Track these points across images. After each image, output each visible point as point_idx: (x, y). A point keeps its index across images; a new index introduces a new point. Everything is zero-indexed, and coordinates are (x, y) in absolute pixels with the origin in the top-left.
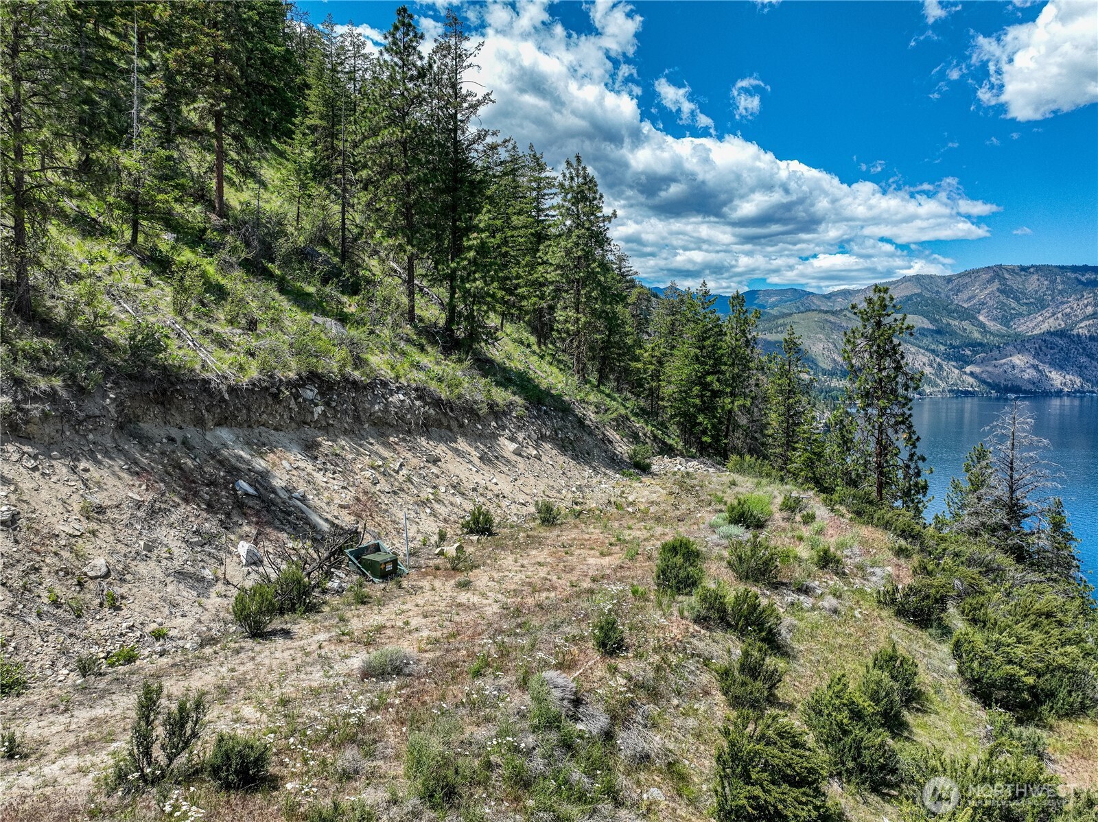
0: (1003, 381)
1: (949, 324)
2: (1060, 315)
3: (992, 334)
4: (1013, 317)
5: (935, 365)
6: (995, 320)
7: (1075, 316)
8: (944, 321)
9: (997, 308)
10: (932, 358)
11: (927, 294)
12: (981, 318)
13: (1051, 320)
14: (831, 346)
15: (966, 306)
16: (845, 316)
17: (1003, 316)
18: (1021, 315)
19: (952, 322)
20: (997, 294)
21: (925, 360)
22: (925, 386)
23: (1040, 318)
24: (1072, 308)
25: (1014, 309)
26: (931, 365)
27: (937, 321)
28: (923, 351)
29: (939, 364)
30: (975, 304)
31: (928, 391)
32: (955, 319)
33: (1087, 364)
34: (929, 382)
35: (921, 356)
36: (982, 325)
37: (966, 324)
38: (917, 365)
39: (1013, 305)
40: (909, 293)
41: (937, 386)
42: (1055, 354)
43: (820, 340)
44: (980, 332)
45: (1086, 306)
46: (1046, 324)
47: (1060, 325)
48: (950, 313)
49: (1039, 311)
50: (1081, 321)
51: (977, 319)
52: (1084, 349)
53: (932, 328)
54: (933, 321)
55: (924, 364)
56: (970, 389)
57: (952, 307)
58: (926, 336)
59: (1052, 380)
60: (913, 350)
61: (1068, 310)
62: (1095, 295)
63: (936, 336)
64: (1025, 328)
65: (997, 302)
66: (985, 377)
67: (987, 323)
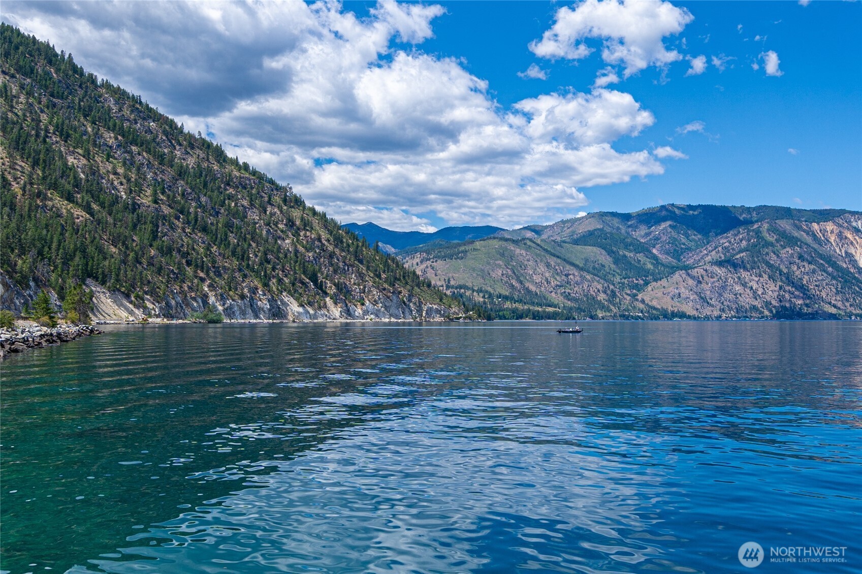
0: (670, 308)
1: (625, 256)
2: (720, 249)
3: (663, 265)
4: (683, 251)
5: (609, 292)
6: (667, 253)
7: (733, 249)
8: (621, 253)
9: (669, 243)
10: (606, 285)
11: (608, 229)
12: (654, 251)
13: (714, 253)
14: (510, 272)
15: (642, 240)
16: (525, 244)
17: (675, 250)
18: (689, 249)
19: (627, 254)
20: (669, 230)
21: (600, 287)
22: (599, 311)
23: (705, 252)
24: (730, 242)
25: (684, 244)
26: (605, 292)
27: (614, 253)
28: (598, 279)
29: (612, 291)
30: (651, 240)
31: (600, 315)
32: (631, 251)
33: (742, 291)
34: (603, 307)
35: (596, 283)
36: (655, 258)
37: (640, 256)
38: (592, 293)
39: (683, 240)
40: (591, 228)
41: (610, 310)
42: (714, 282)
43: (499, 266)
44: (652, 263)
45: (741, 241)
46: (710, 257)
47: (720, 257)
48: (626, 246)
49: (705, 245)
50: (737, 253)
51: (650, 252)
52: (739, 278)
53: (610, 259)
54: (610, 252)
55: (599, 291)
56: (640, 314)
57: (629, 240)
58: (603, 266)
59: (712, 306)
60: (589, 277)
61: (727, 244)
62: (749, 231)
63: (613, 266)
64: (692, 261)
65: (670, 238)
66: (654, 303)
67: (660, 256)
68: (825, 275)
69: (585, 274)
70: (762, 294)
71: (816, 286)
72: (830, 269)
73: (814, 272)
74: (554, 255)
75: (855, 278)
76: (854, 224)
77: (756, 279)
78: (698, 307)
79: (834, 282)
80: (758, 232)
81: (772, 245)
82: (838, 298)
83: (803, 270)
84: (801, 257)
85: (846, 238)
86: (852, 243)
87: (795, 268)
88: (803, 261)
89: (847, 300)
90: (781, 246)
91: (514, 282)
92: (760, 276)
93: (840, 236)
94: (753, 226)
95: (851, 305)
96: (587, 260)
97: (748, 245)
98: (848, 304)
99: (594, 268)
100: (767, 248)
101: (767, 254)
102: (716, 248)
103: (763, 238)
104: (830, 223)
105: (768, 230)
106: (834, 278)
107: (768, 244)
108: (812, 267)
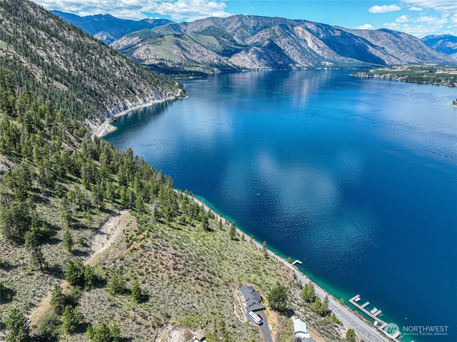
0: (241, 65)
1: (223, 41)
2: (260, 38)
3: (238, 45)
4: (245, 37)
5: (218, 59)
6: (239, 38)
7: (264, 38)
8: (222, 39)
9: (240, 33)
10: (217, 56)
11: (216, 26)
12: (235, 38)
13: (257, 39)
15: (229, 32)
17: (242, 37)
18: (248, 36)
20: (240, 27)
21: (215, 57)
23: (254, 38)
24: (263, 35)
25: (246, 34)
27: (219, 39)
28: (213, 53)
29: (220, 59)
30: (232, 32)
31: (216, 70)
32: (226, 38)
34: (216, 66)
35: (213, 55)
36: (235, 41)
38: (212, 59)
39: (246, 32)
40: (209, 25)
41: (219, 67)
43: (175, 49)
44: (234, 44)
45: (268, 35)
47: (259, 42)
48: (224, 36)
49: (254, 35)
51: (233, 38)
52: (266, 52)
53: (218, 42)
54: (218, 39)
55: (214, 59)
56: (230, 68)
57: (225, 33)
58: (215, 45)
59: (256, 64)
60: (210, 52)
61: (262, 36)
62: (271, 30)
63: (219, 45)
64: (249, 42)
65: (240, 31)
66: (235, 63)
67: (237, 40)
68: (296, 50)
69: (209, 51)
70: (274, 59)
71: (293, 55)
72: (298, 48)
73: (293, 49)
74: (196, 42)
75: (307, 51)
76: (308, 27)
77: (272, 52)
78: (251, 65)
79: (299, 53)
80: (274, 31)
81: (279, 37)
82: (300, 60)
83: (289, 48)
84: (288, 43)
85: (305, 33)
86: (307, 36)
87: (286, 48)
88: (289, 44)
89: (303, 61)
90: (282, 37)
91: (182, 56)
92: (274, 51)
93: (303, 32)
94: (272, 28)
95: (304, 63)
96: (209, 43)
97: (270, 37)
98: (303, 62)
99: (212, 47)
100: (277, 39)
101: (277, 41)
102: (258, 37)
103: (275, 34)
104: (300, 27)
105: (278, 30)
106: (299, 52)
107: (277, 37)
108: (292, 47)
